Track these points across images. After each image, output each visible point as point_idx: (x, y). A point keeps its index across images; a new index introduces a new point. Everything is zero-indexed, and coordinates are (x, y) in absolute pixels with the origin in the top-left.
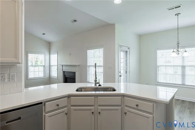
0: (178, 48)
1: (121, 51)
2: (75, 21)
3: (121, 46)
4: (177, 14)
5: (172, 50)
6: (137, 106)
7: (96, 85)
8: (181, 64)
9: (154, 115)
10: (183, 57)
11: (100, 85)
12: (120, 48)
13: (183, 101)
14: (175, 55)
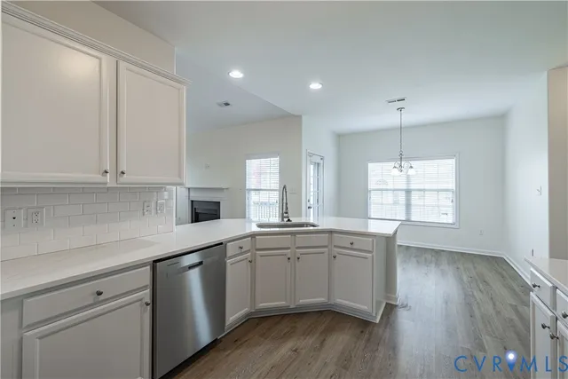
0: (401, 161)
1: (311, 163)
2: (227, 104)
3: (311, 155)
4: (400, 109)
5: (392, 164)
6: (352, 244)
7: (283, 220)
8: (405, 187)
9: (374, 253)
10: (408, 177)
11: (289, 220)
12: (309, 158)
13: (408, 247)
14: (396, 172)
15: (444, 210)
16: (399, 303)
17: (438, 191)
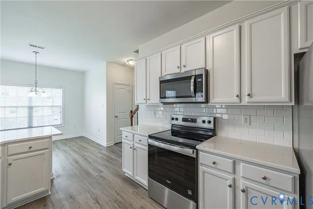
0: (36, 87)
4: (36, 53)
6: (30, 148)
15: (55, 118)
16: (54, 176)
17: (52, 107)
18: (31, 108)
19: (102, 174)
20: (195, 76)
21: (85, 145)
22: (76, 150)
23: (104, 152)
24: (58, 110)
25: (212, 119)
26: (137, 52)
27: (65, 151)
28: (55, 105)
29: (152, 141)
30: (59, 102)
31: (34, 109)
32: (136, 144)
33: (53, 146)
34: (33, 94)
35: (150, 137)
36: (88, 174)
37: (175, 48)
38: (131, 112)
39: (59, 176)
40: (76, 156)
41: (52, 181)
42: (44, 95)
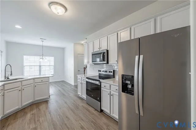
6: (42, 81)
15: (51, 71)
16: (50, 95)
17: (50, 65)
18: (40, 66)
19: (70, 95)
20: (103, 53)
21: (64, 84)
22: (60, 86)
23: (73, 87)
24: (52, 67)
25: (112, 71)
26: (86, 39)
27: (55, 86)
28: (51, 65)
29: (87, 80)
30: (52, 63)
31: (42, 67)
32: (82, 82)
33: (50, 84)
34: (41, 60)
35: (87, 78)
36: (64, 95)
37: (98, 40)
38: (84, 68)
39: (52, 95)
40: (60, 88)
41: (49, 96)
42: (46, 60)
